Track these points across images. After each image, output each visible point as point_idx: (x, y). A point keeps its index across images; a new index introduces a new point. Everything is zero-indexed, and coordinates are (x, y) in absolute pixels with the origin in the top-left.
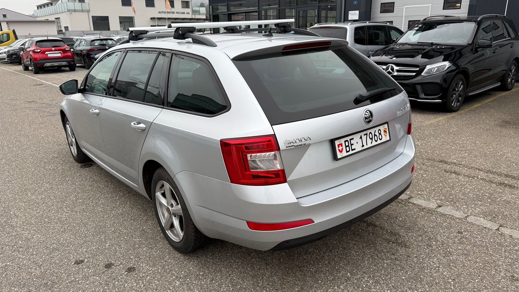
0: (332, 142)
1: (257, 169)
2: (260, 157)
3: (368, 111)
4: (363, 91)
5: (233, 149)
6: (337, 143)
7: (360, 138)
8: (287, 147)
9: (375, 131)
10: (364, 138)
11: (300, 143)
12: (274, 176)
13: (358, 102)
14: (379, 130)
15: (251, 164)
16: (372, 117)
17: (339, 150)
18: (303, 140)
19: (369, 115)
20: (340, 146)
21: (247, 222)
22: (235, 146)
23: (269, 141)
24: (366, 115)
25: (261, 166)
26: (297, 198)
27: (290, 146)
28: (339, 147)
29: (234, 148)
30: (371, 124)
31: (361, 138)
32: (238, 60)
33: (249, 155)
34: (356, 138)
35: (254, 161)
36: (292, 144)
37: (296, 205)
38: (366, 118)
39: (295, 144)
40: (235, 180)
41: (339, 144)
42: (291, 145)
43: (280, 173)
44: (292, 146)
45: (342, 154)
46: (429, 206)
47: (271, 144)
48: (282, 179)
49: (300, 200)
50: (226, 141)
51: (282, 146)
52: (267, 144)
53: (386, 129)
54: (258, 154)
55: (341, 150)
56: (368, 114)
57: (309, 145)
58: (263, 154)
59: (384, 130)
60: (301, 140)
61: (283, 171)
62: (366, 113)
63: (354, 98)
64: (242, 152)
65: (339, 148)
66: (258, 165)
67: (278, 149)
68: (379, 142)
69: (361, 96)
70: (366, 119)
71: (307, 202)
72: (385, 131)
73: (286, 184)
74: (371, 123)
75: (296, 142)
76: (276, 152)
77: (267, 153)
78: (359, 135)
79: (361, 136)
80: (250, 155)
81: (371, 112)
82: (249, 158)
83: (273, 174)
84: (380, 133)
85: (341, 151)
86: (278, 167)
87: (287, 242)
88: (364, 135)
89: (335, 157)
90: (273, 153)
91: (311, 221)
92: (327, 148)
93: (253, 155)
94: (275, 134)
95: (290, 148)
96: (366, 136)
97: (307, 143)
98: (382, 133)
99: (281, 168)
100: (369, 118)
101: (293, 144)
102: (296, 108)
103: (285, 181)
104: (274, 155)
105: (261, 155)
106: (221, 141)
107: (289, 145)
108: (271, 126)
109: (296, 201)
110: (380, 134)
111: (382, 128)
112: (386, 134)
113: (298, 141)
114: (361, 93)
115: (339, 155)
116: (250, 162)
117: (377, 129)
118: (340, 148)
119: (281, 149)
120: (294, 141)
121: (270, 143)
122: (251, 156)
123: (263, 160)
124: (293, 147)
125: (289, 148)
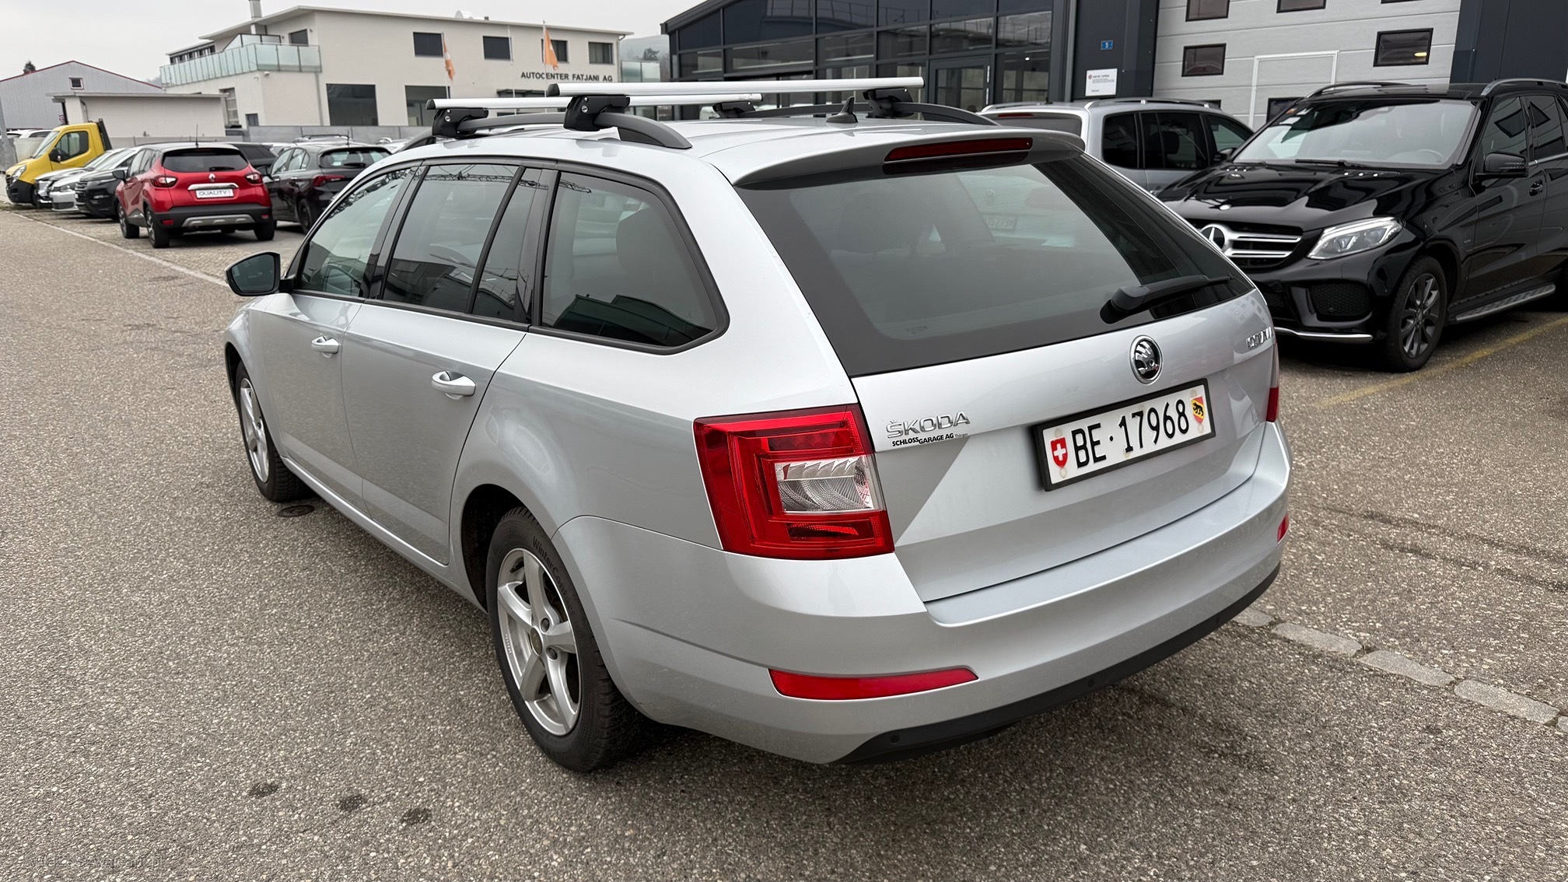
0: (1034, 433)
1: (804, 507)
2: (813, 473)
3: (1144, 343)
4: (1130, 283)
5: (731, 449)
6: (1049, 436)
7: (1121, 425)
8: (895, 444)
9: (1168, 405)
10: (1133, 424)
11: (937, 433)
12: (854, 532)
13: (1116, 314)
14: (1180, 402)
15: (786, 494)
16: (1157, 362)
17: (1056, 459)
18: (945, 424)
19: (1148, 355)
20: (1059, 446)
21: (770, 670)
22: (739, 439)
23: (844, 424)
24: (1140, 353)
25: (817, 499)
26: (925, 603)
27: (904, 442)
28: (1054, 448)
29: (734, 446)
30: (1155, 384)
31: (1123, 423)
32: (752, 186)
33: (779, 467)
34: (1109, 424)
35: (795, 486)
36: (912, 435)
37: (920, 624)
38: (1139, 363)
39: (922, 436)
40: (737, 538)
41: (1054, 439)
42: (907, 438)
43: (873, 521)
44: (911, 440)
45: (1063, 471)
46: (1333, 649)
47: (849, 434)
48: (880, 543)
49: (933, 607)
50: (710, 422)
51: (881, 439)
52: (837, 434)
53: (1200, 399)
54: (809, 463)
55: (1061, 458)
56: (1146, 352)
57: (964, 439)
58: (824, 462)
59: (1195, 404)
60: (940, 425)
61: (882, 516)
62: (1139, 348)
63: (1104, 303)
64: (758, 457)
65: (1056, 454)
66: (807, 497)
67: (869, 448)
68: (1179, 438)
69: (1122, 295)
70: (1138, 368)
71: (956, 616)
72: (1198, 407)
73: (892, 555)
74: (1155, 379)
75: (923, 429)
76: (863, 456)
77: (836, 460)
78: (1116, 416)
79: (1124, 418)
80: (785, 464)
81: (1154, 348)
82: (780, 477)
83: (852, 525)
84: (1181, 411)
85: (1061, 463)
86: (870, 504)
87: (894, 735)
88: (1134, 415)
89: (1043, 481)
90: (852, 460)
91: (967, 674)
92: (1017, 452)
93: (793, 464)
94: (859, 402)
95: (906, 445)
96: (1139, 418)
97: (958, 431)
98: (1190, 412)
99: (877, 508)
100: (1148, 364)
101: (915, 436)
102: (925, 327)
103: (888, 547)
104: (856, 468)
105: (818, 464)
106: (699, 425)
107: (902, 438)
108: (850, 378)
109: (923, 609)
110: (1182, 414)
111: (1187, 395)
112: (1200, 416)
113: (928, 426)
114: (1123, 288)
115: (1056, 475)
116: (782, 488)
117: (1171, 398)
118: (1060, 452)
119: (876, 450)
120: (917, 426)
121: (844, 429)
122: (785, 469)
123: (822, 481)
124: (913, 444)
125: (903, 446)
